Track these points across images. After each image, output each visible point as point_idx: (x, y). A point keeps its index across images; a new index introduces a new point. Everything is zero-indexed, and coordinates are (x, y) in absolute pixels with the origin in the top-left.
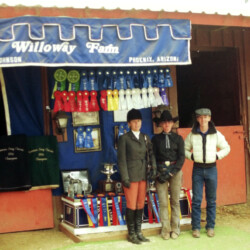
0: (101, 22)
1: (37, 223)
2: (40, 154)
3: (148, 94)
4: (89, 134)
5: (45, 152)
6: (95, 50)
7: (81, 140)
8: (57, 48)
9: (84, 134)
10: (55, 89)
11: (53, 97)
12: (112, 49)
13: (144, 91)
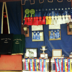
1: (16, 68)
2: (17, 41)
3: (65, 18)
4: (38, 34)
5: (19, 41)
10: (25, 17)
11: (24, 20)
13: (63, 16)
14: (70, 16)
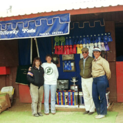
0: (28, 20)
6: (26, 32)
7: (66, 66)
8: (11, 32)
9: (68, 64)
10: (55, 45)
11: (54, 48)
12: (33, 31)
13: (96, 44)
14: (103, 43)
